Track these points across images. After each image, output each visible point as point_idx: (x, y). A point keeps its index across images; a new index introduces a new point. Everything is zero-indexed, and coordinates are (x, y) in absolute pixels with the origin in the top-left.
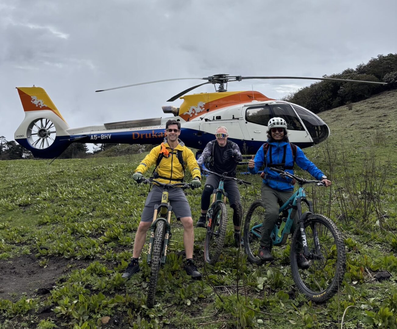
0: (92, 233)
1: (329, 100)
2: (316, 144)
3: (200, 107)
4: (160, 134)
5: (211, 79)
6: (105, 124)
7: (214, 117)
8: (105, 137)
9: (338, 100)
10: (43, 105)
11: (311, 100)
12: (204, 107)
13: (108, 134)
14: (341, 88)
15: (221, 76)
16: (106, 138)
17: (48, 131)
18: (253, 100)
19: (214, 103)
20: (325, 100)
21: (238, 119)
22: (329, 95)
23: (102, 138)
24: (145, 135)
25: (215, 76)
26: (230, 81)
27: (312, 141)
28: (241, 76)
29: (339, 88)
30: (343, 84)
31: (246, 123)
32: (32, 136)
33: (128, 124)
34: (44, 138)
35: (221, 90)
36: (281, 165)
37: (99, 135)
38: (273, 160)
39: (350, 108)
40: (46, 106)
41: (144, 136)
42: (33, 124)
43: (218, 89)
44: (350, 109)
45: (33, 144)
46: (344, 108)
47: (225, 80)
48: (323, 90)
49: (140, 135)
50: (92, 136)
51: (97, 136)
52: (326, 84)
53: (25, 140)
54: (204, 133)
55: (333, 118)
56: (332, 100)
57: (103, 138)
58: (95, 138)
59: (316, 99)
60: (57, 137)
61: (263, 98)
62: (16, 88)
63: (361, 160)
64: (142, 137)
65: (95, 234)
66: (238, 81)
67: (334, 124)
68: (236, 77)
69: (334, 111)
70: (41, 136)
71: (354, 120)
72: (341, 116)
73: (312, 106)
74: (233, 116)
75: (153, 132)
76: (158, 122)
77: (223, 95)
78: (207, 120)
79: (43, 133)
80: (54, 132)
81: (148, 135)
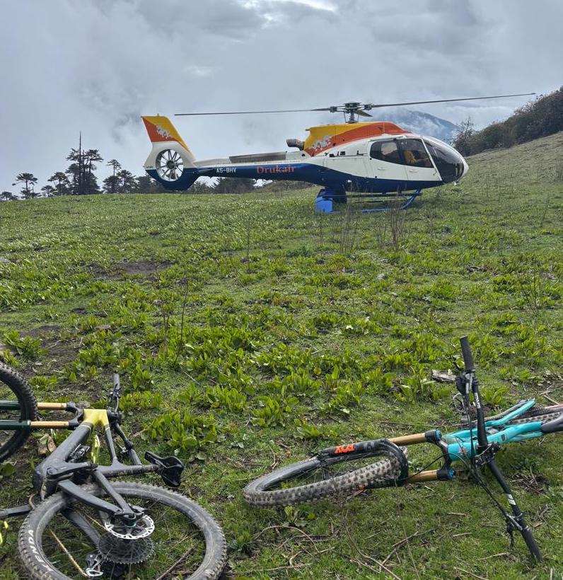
2: (445, 183)
3: (326, 141)
6: (230, 157)
7: (338, 152)
8: (230, 170)
10: (169, 136)
12: (330, 141)
13: (233, 167)
17: (176, 162)
18: (383, 133)
19: (341, 137)
21: (362, 155)
27: (441, 180)
31: (371, 159)
32: (162, 167)
33: (252, 158)
34: (172, 169)
35: (352, 121)
37: (224, 168)
40: (172, 137)
42: (160, 156)
43: (347, 120)
50: (218, 169)
53: (155, 171)
57: (228, 171)
58: (221, 171)
60: (185, 169)
62: (141, 117)
70: (169, 168)
74: (358, 151)
76: (282, 157)
77: (352, 127)
78: (332, 156)
79: (171, 165)
80: (181, 164)
81: (272, 170)
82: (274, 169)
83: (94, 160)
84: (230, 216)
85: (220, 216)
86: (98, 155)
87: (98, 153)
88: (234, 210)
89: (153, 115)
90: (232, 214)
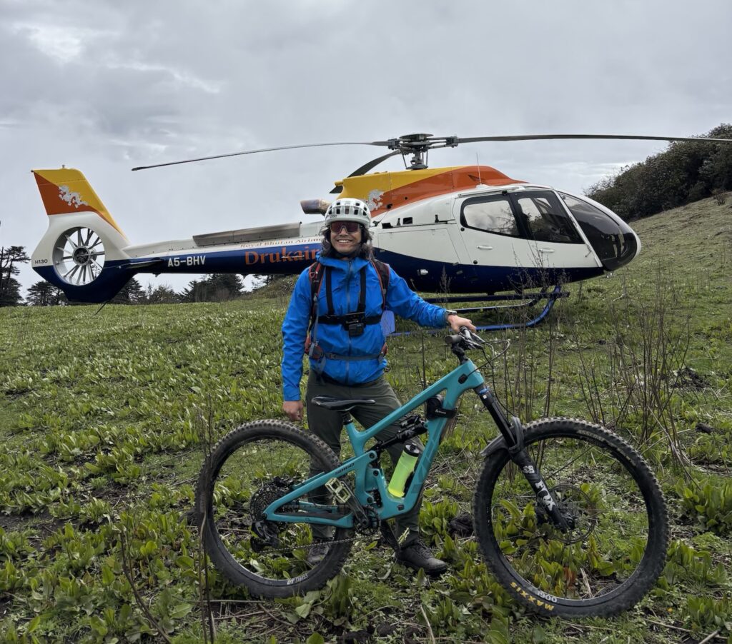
0: (83, 455)
1: (681, 187)
2: (609, 270)
3: (374, 200)
4: (297, 254)
5: (394, 143)
6: (194, 237)
7: (399, 219)
8: (195, 260)
9: (699, 186)
10: (81, 203)
11: (646, 188)
12: (380, 201)
13: (200, 255)
14: (707, 164)
15: (414, 138)
16: (196, 262)
17: (91, 251)
18: (479, 184)
19: (401, 193)
20: (673, 188)
21: (446, 222)
22: (681, 177)
23: (188, 264)
24: (269, 256)
25: (403, 137)
26: (434, 147)
27: (600, 265)
28: (456, 137)
29: (701, 164)
30: (709, 156)
31: (463, 230)
32: (65, 260)
33: (237, 236)
34: (85, 264)
35: (417, 165)
36: (357, 317)
37: (183, 258)
38: (337, 305)
39: (721, 201)
40: (87, 204)
41: (267, 258)
42: (62, 240)
43: (409, 165)
44: (721, 203)
45: (65, 276)
46: (709, 202)
47: (424, 146)
48: (668, 169)
49: (260, 257)
50: (170, 260)
51: (180, 260)
52: (675, 157)
53: (51, 268)
54: (381, 251)
55: (683, 222)
56: (687, 188)
57: (190, 263)
58: (177, 263)
59: (655, 185)
60: (107, 263)
61: (501, 180)
62: (32, 171)
63: (710, 302)
64: (263, 261)
65: (88, 456)
66: (451, 147)
67: (682, 233)
68: (447, 139)
69: (689, 208)
70: (80, 261)
71: (724, 224)
72: (699, 216)
73: (647, 200)
74: (436, 216)
75: (284, 251)
76: (294, 232)
77: (418, 175)
78: (387, 226)
79: (82, 256)
80: (102, 253)
81: (275, 256)
82: (278, 254)
83: (17, 260)
84: (190, 347)
85: (169, 348)
86: (24, 254)
87: (23, 251)
88: (200, 332)
89: (58, 169)
90: (194, 342)
